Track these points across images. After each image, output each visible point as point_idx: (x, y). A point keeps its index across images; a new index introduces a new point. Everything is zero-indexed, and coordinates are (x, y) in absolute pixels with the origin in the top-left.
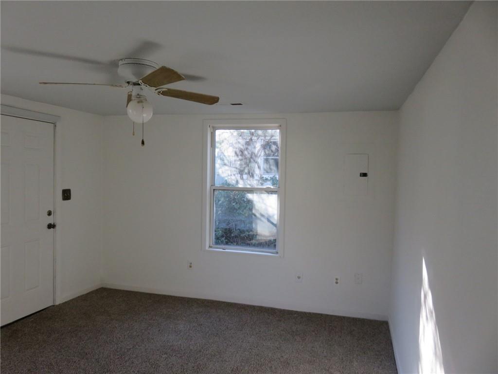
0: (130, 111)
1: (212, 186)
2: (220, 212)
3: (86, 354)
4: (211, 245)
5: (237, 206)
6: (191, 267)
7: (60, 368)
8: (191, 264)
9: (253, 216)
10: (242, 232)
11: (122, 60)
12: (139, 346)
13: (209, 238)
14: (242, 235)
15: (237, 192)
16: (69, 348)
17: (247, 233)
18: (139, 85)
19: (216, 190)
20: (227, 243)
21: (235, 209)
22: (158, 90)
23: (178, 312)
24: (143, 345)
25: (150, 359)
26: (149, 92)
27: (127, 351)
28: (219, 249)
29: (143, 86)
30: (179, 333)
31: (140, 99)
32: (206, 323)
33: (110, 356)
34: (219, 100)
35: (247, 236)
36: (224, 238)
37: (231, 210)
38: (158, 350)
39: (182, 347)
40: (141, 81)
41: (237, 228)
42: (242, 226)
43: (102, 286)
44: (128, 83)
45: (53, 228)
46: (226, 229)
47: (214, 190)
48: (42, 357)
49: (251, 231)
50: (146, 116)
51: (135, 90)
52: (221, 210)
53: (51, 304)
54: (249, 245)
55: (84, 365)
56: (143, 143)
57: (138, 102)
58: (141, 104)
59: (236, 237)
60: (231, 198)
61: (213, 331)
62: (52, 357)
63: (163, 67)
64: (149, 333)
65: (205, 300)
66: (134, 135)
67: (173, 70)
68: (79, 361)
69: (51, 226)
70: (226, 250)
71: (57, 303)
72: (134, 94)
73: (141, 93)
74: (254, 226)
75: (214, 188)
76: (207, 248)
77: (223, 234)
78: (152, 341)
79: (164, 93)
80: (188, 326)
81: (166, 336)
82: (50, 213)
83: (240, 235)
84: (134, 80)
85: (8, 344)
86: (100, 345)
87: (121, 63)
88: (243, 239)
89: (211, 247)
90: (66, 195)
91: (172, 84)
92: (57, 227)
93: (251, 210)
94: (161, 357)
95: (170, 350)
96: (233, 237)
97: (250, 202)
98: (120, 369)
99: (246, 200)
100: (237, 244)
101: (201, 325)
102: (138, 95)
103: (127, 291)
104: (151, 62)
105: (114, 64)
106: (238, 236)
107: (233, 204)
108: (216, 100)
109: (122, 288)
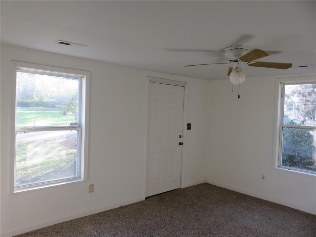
0: (232, 78)
1: (281, 124)
2: (285, 143)
3: (198, 220)
4: (279, 165)
5: (299, 140)
6: (263, 178)
7: (185, 224)
8: (264, 176)
9: (313, 148)
10: (303, 159)
11: (227, 48)
12: (229, 223)
13: (278, 160)
14: (304, 161)
15: (300, 129)
16: (189, 213)
17: (308, 160)
18: (237, 61)
19: (285, 127)
20: (290, 166)
21: (297, 142)
22: (249, 64)
23: (254, 207)
24: (232, 223)
25: (236, 233)
26: (243, 65)
27: (222, 224)
28: (286, 169)
29: (240, 62)
30: (255, 221)
31: (238, 70)
32: (275, 219)
33: (212, 224)
34: (292, 66)
35: (307, 162)
36: (288, 162)
37: (295, 142)
38: (241, 228)
39: (257, 231)
40: (239, 59)
41: (299, 156)
42: (303, 155)
43: (205, 182)
44: (231, 61)
45: (182, 145)
46: (289, 156)
47: (283, 127)
48: (176, 215)
49: (311, 158)
50: (242, 80)
51: (235, 65)
52: (286, 142)
53: (179, 187)
54: (308, 169)
55: (198, 225)
56: (239, 97)
57: (237, 72)
58: (238, 73)
59: (298, 162)
60: (294, 134)
61: (280, 225)
62: (181, 217)
63: (255, 49)
64: (235, 216)
65: (274, 203)
66: (233, 92)
67: (262, 50)
68: (194, 222)
69: (181, 144)
70: (291, 171)
71: (182, 187)
72: (234, 67)
73: (239, 66)
74: (313, 155)
75: (282, 126)
76: (276, 167)
77: (288, 159)
78: (237, 221)
79: (252, 65)
80: (262, 218)
81: (246, 221)
82: (180, 137)
83: (301, 161)
84: (235, 59)
85: (159, 204)
86: (206, 216)
87: (226, 49)
88: (304, 164)
89: (280, 167)
90: (189, 127)
91: (260, 59)
92: (184, 145)
93: (311, 143)
94: (243, 233)
95: (249, 230)
96: (296, 162)
97: (310, 137)
98: (217, 234)
99: (307, 135)
100: (299, 167)
101: (271, 219)
102: (237, 67)
103: (220, 188)
104: (246, 47)
105: (223, 51)
106: (300, 161)
107: (296, 138)
108: (290, 65)
109: (218, 185)
